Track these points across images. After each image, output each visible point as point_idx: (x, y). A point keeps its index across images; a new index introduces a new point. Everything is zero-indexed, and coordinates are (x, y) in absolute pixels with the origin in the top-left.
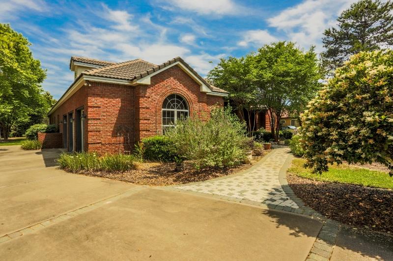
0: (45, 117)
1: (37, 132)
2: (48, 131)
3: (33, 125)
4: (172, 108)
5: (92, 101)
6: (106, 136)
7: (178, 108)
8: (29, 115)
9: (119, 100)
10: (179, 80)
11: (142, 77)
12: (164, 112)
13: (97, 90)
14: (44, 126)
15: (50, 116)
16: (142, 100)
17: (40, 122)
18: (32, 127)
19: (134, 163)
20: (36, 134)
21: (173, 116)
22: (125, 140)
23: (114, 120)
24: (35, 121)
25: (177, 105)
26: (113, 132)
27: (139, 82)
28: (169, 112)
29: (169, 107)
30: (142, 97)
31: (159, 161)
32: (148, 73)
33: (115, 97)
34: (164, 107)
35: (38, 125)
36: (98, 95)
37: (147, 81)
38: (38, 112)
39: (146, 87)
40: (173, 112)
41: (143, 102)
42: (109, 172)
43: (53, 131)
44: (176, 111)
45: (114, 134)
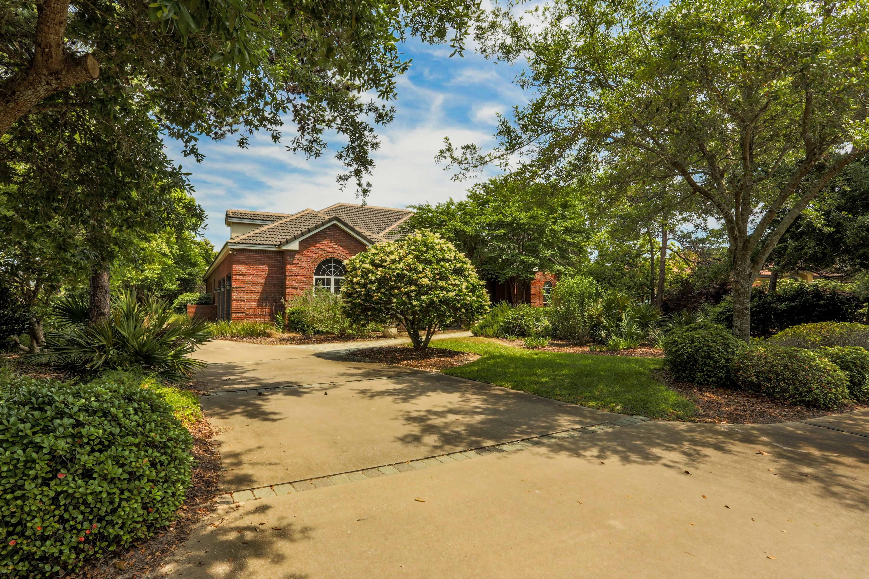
0: (199, 282)
1: (187, 303)
2: (200, 302)
3: (181, 294)
4: (328, 275)
5: (237, 269)
6: (251, 307)
7: (337, 275)
8: (178, 280)
9: (266, 267)
10: (337, 242)
11: (288, 242)
12: (317, 280)
13: (242, 258)
14: (196, 295)
15: (206, 280)
16: (289, 267)
17: (191, 291)
18: (180, 297)
19: (268, 331)
20: (186, 306)
21: (329, 284)
22: (271, 310)
23: (260, 287)
24: (185, 288)
25: (334, 272)
26: (259, 301)
27: (284, 248)
28: (323, 280)
29: (323, 274)
30: (289, 263)
31: (297, 332)
32: (295, 238)
33: (262, 264)
34: (317, 273)
35: (188, 294)
36: (243, 263)
37: (295, 246)
38: (190, 274)
39: (294, 252)
40: (329, 280)
41: (290, 269)
42: (244, 337)
43: (206, 303)
44: (332, 278)
45: (260, 304)
